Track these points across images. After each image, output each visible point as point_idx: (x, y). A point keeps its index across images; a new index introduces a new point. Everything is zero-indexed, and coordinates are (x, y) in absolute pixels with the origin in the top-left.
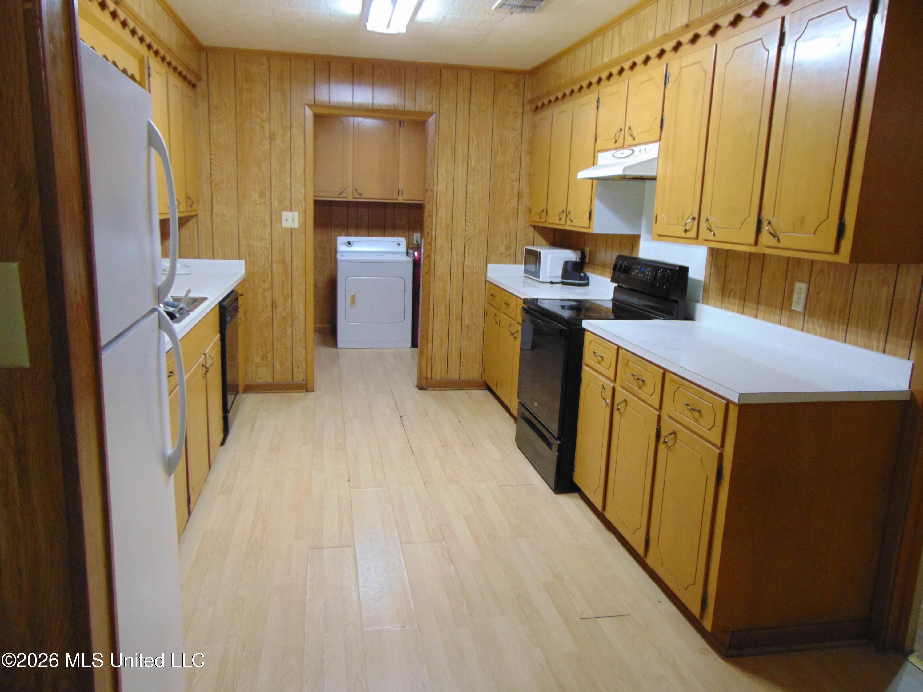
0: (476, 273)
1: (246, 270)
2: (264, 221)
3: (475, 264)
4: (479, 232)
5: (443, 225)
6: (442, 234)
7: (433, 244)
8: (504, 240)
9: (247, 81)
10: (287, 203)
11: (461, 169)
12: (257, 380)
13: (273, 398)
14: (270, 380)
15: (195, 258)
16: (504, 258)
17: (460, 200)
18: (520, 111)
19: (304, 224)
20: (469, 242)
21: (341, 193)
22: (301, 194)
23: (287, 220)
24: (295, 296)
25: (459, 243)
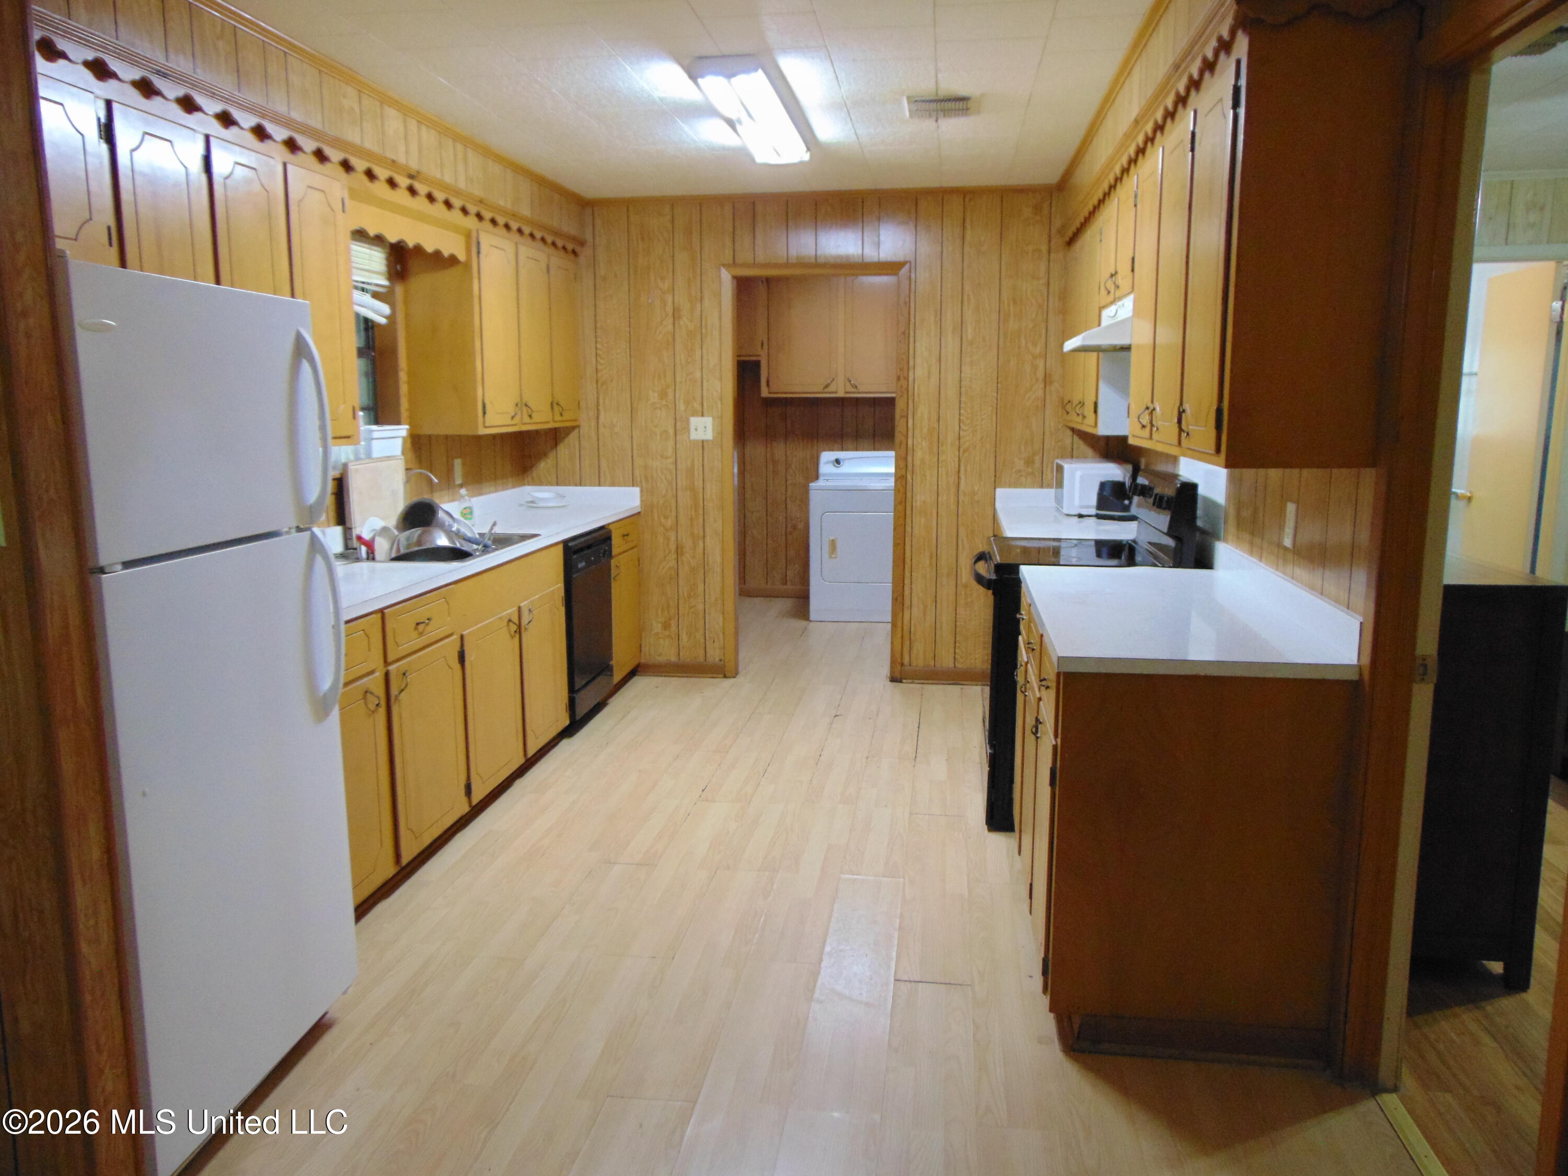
0: (978, 502)
1: (642, 501)
2: (666, 432)
3: (976, 488)
4: (982, 438)
5: (925, 430)
6: (924, 444)
7: (910, 459)
8: (1023, 449)
9: (643, 239)
10: (697, 405)
11: (951, 343)
12: (657, 658)
13: (674, 682)
14: (673, 659)
15: (576, 485)
16: (1023, 479)
17: (950, 392)
18: (1044, 248)
19: (719, 433)
20: (966, 454)
21: (827, 386)
22: (717, 391)
23: (696, 429)
24: (708, 539)
25: (949, 456)
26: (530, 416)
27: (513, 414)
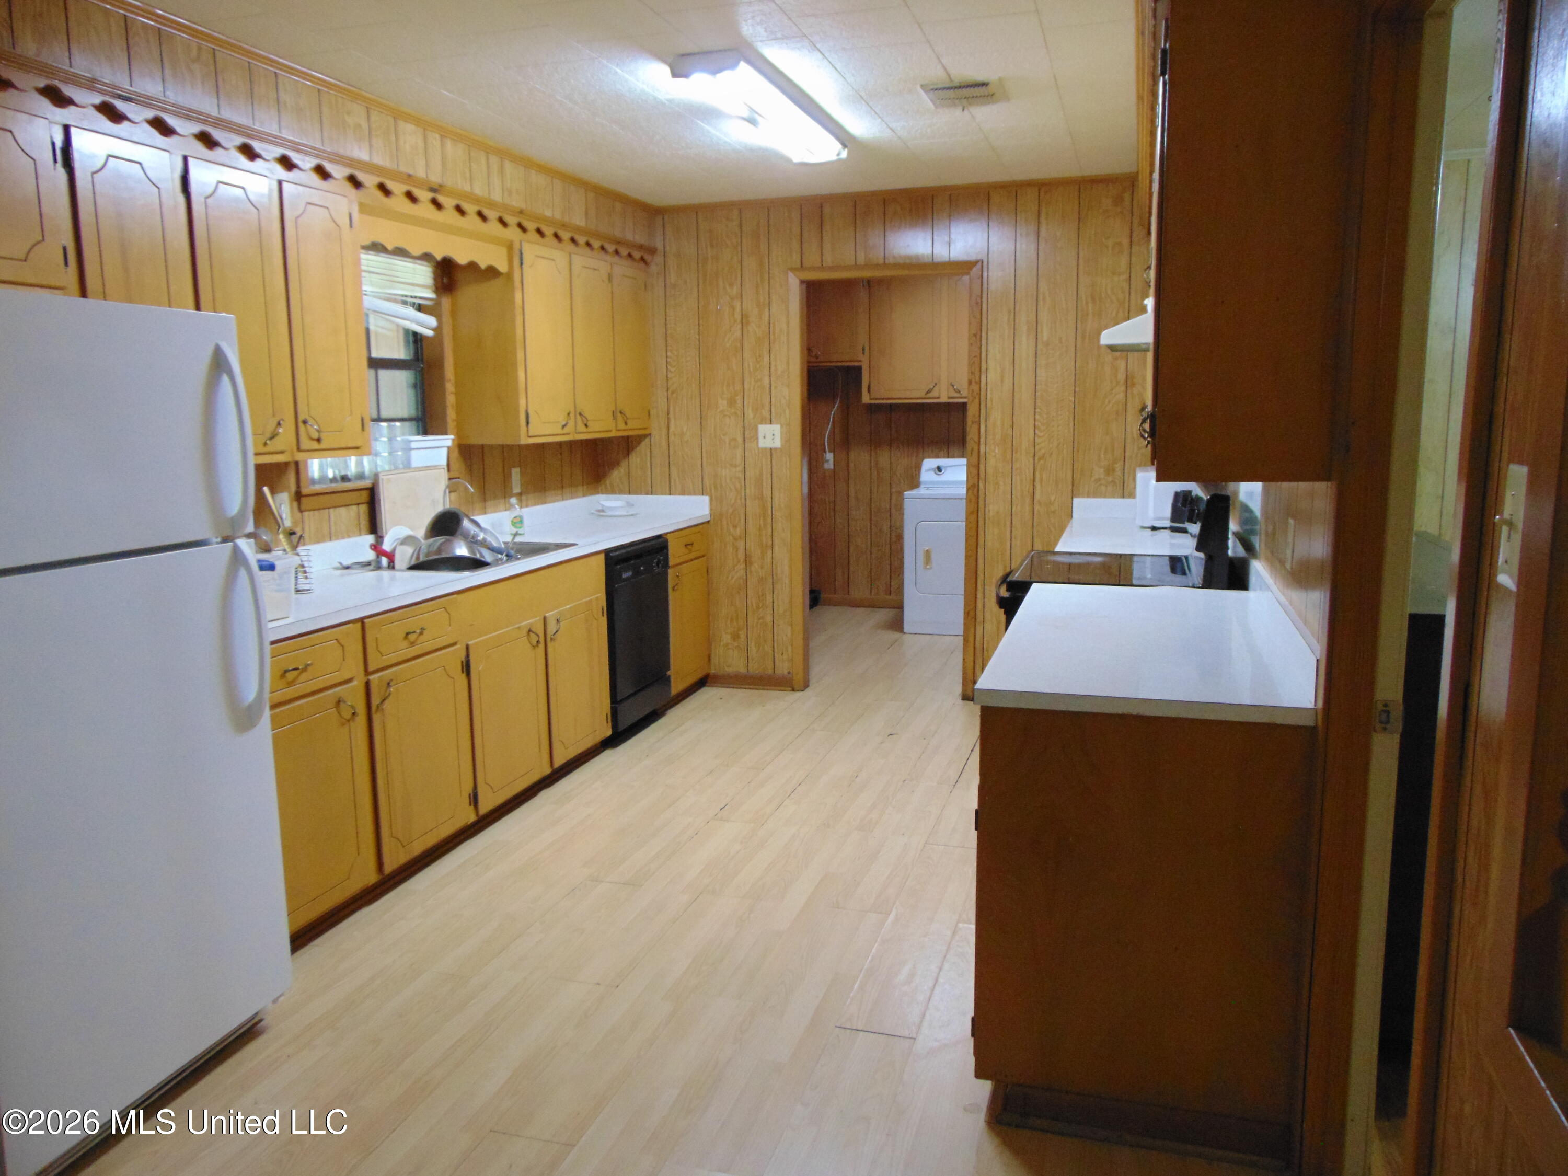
0: (1054, 512)
1: (711, 510)
2: (735, 439)
3: (1053, 498)
4: (1059, 445)
5: (998, 437)
6: (997, 451)
7: (982, 467)
8: (1102, 456)
9: (712, 246)
10: (765, 413)
11: (1025, 346)
12: (727, 669)
13: (740, 694)
14: (743, 670)
15: (647, 494)
16: (1103, 488)
17: (1025, 395)
18: (1126, 242)
19: (786, 440)
20: (1042, 462)
21: (928, 392)
22: (785, 398)
23: (764, 437)
24: (776, 548)
25: (1024, 462)
26: (586, 426)
27: (564, 423)
